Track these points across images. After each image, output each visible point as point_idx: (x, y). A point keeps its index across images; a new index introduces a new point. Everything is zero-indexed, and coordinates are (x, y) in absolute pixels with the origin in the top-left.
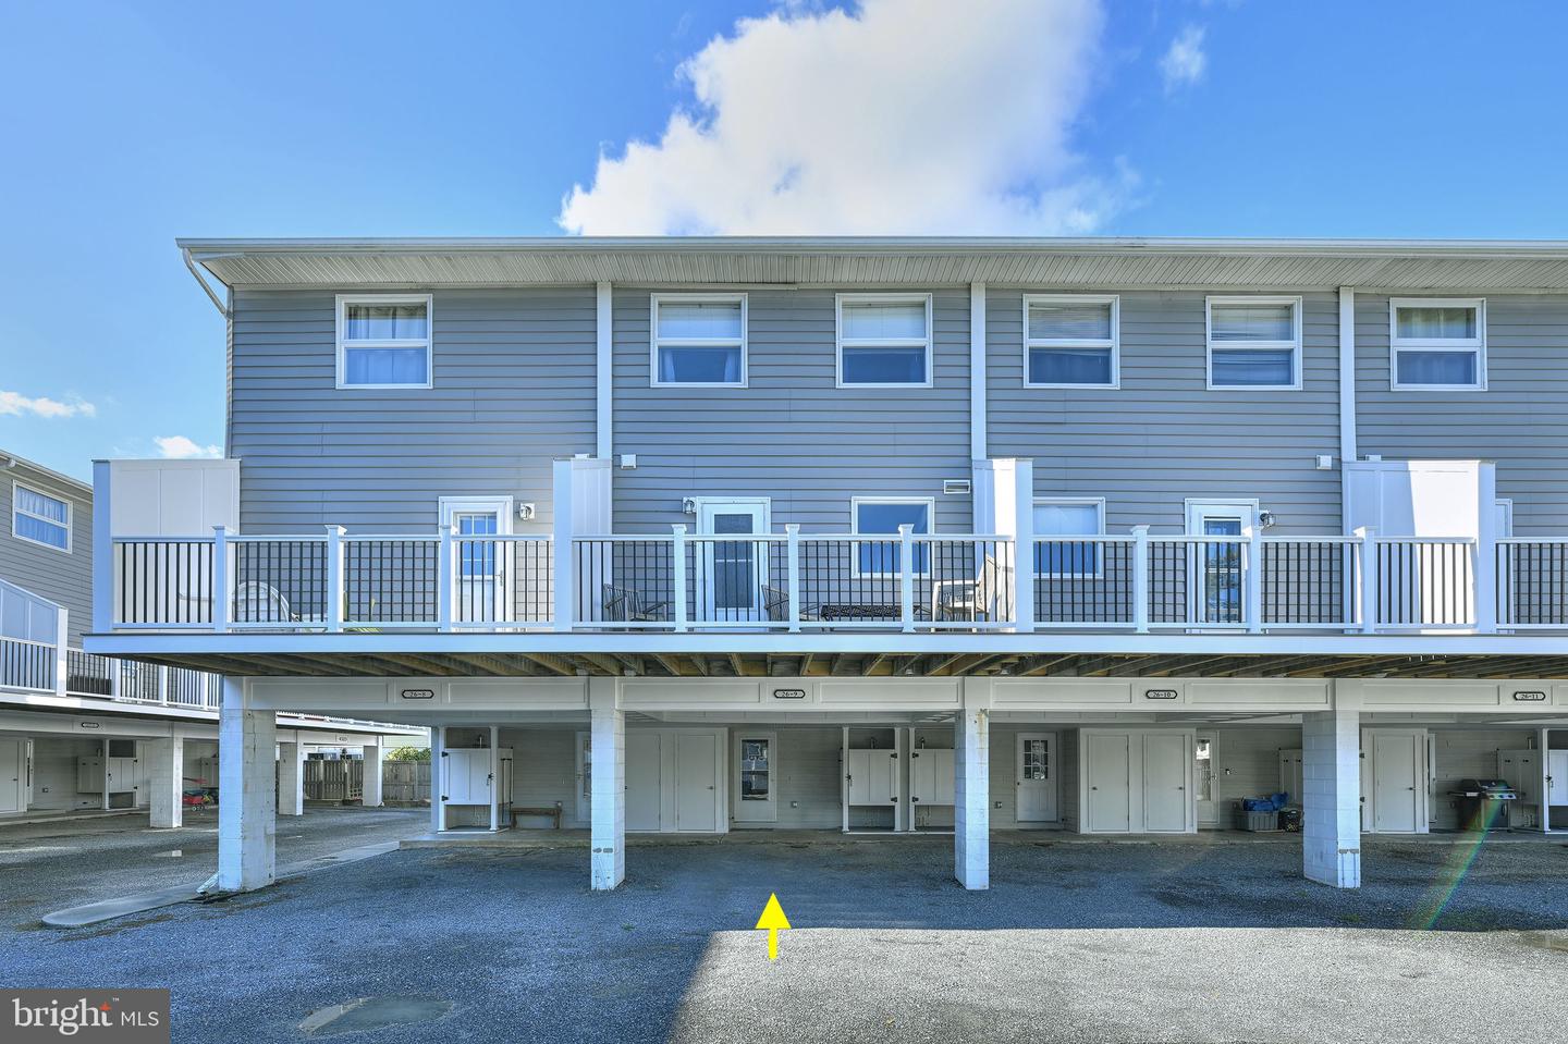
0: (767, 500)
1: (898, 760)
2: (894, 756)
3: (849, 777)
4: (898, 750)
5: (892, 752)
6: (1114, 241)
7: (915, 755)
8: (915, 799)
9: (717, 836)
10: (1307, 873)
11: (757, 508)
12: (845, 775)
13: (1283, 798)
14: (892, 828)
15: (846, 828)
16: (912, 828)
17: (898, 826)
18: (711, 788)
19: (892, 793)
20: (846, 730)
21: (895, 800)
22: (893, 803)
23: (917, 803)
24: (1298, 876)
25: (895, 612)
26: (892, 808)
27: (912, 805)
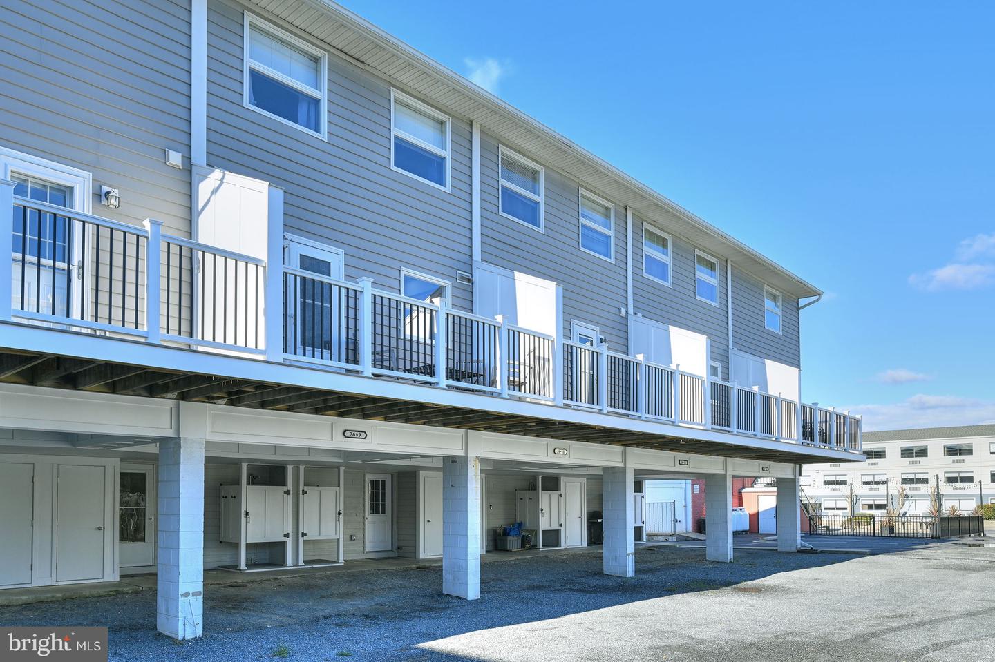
0: (342, 252)
1: (290, 497)
2: (287, 492)
3: (247, 514)
4: (290, 487)
5: (285, 488)
6: (560, 137)
7: (305, 492)
8: (304, 535)
9: (104, 585)
10: (606, 570)
11: (334, 256)
12: (243, 512)
13: (520, 525)
14: (282, 563)
15: (243, 566)
16: (301, 562)
17: (289, 561)
18: (99, 529)
19: (285, 529)
20: (244, 466)
21: (287, 535)
22: (285, 539)
23: (305, 538)
24: (600, 573)
25: (430, 370)
26: (283, 544)
27: (301, 539)
